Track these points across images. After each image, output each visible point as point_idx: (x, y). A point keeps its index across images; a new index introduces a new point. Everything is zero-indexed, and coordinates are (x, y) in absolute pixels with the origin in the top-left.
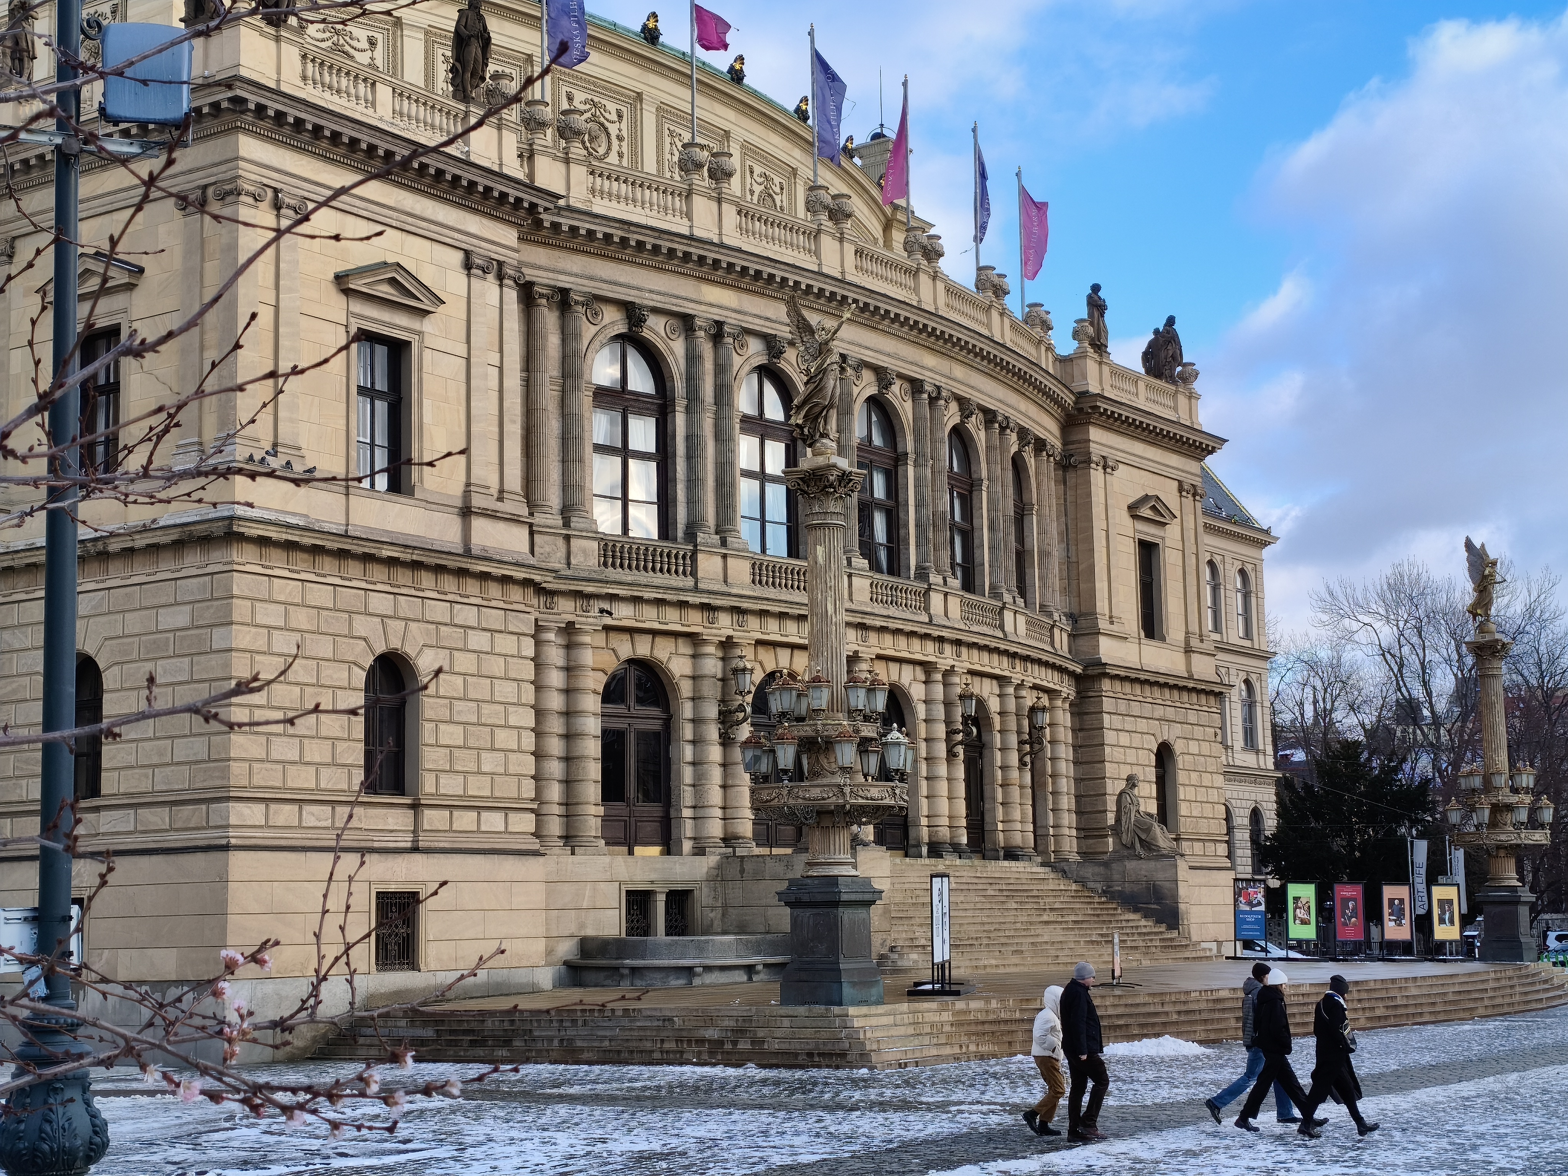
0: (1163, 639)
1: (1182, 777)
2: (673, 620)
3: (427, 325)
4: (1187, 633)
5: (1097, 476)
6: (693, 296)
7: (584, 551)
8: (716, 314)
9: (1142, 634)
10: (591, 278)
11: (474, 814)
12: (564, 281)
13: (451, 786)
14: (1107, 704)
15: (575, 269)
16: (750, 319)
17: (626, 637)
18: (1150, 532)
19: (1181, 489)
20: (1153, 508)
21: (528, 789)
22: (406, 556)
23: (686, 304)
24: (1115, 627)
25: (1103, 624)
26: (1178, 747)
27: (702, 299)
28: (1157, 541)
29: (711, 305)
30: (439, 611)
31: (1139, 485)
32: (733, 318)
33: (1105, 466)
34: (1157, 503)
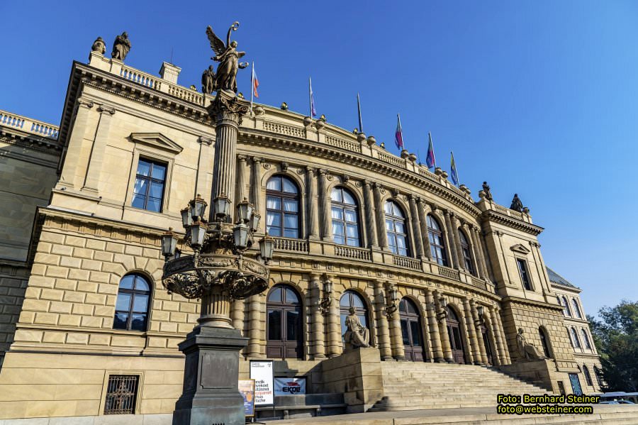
0: (534, 291)
1: (552, 338)
2: (297, 267)
4: (543, 289)
5: (495, 237)
6: (307, 160)
8: (317, 166)
9: (525, 288)
10: (264, 154)
12: (251, 154)
13: (167, 328)
14: (514, 311)
15: (257, 151)
17: (278, 273)
18: (521, 256)
19: (530, 243)
20: (520, 248)
23: (304, 162)
24: (512, 285)
25: (507, 284)
26: (548, 328)
27: (311, 161)
28: (524, 259)
29: (315, 163)
31: (513, 241)
32: (325, 167)
33: (498, 234)
34: (521, 247)
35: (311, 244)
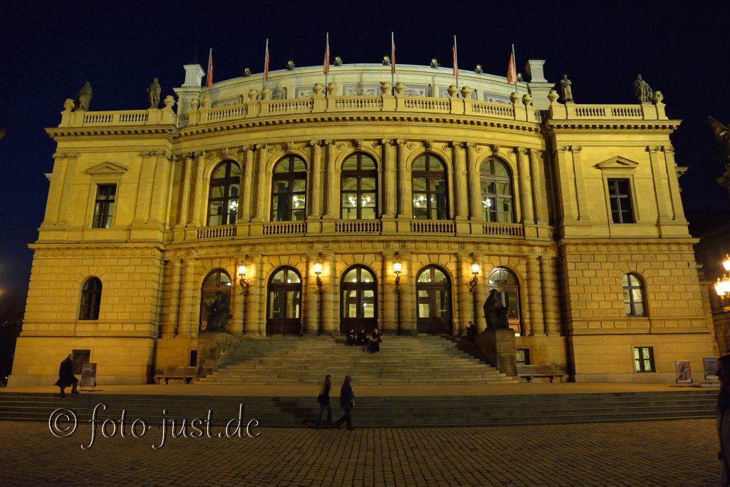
0: (635, 222)
4: (659, 216)
5: (564, 156)
6: (245, 139)
7: (191, 235)
8: (255, 142)
9: (612, 222)
10: (205, 145)
11: (121, 325)
12: (194, 150)
13: (110, 316)
15: (199, 144)
16: (272, 140)
17: (209, 261)
18: (618, 173)
19: (648, 149)
20: (618, 162)
23: (241, 142)
24: (582, 221)
25: (569, 221)
26: (646, 274)
27: (249, 138)
28: (627, 177)
30: (114, 261)
31: (604, 154)
33: (570, 149)
34: (620, 161)
35: (238, 228)
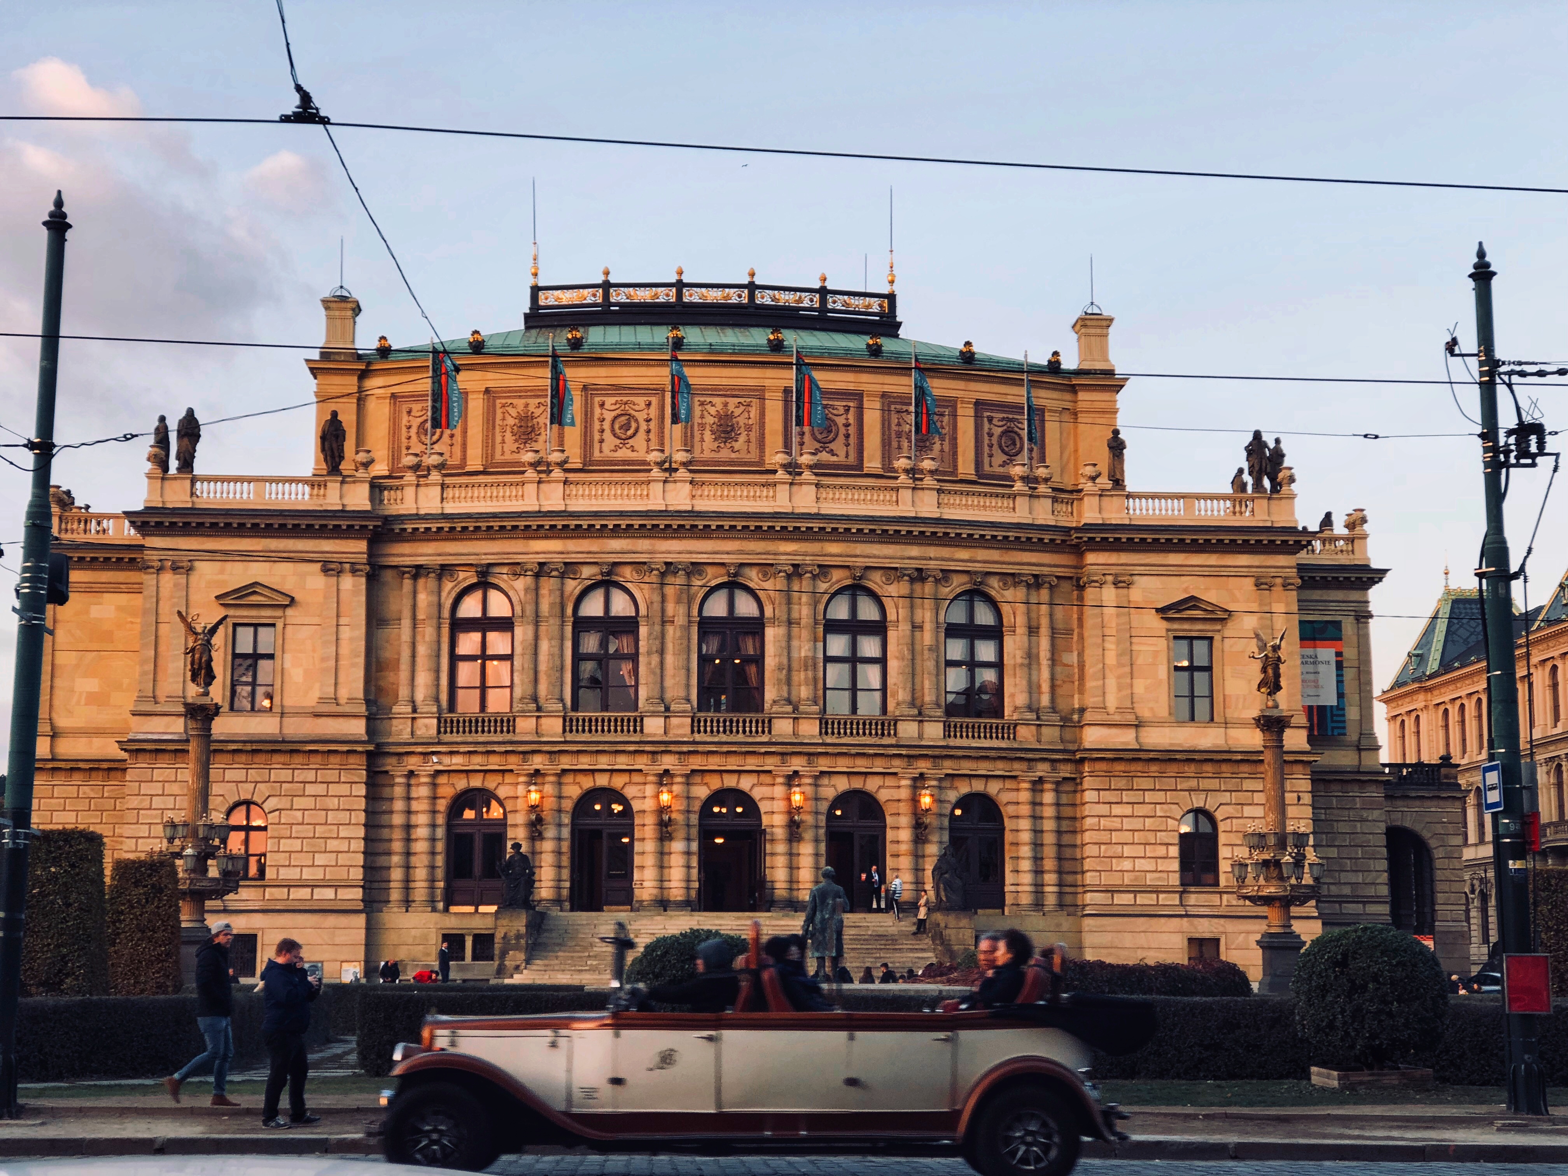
1: (1228, 838)
2: (494, 763)
3: (289, 612)
6: (523, 550)
7: (426, 726)
8: (541, 558)
9: (1171, 718)
10: (439, 555)
11: (309, 890)
12: (421, 560)
13: (286, 874)
14: (1092, 783)
15: (430, 551)
16: (573, 556)
17: (464, 775)
18: (1197, 628)
19: (1257, 584)
20: (1195, 608)
21: (357, 874)
22: (249, 747)
23: (515, 556)
25: (1094, 716)
26: (1220, 813)
27: (531, 550)
28: (1209, 634)
29: (537, 553)
30: (286, 775)
31: (1174, 591)
32: (558, 558)
34: (1199, 604)
35: (517, 720)
